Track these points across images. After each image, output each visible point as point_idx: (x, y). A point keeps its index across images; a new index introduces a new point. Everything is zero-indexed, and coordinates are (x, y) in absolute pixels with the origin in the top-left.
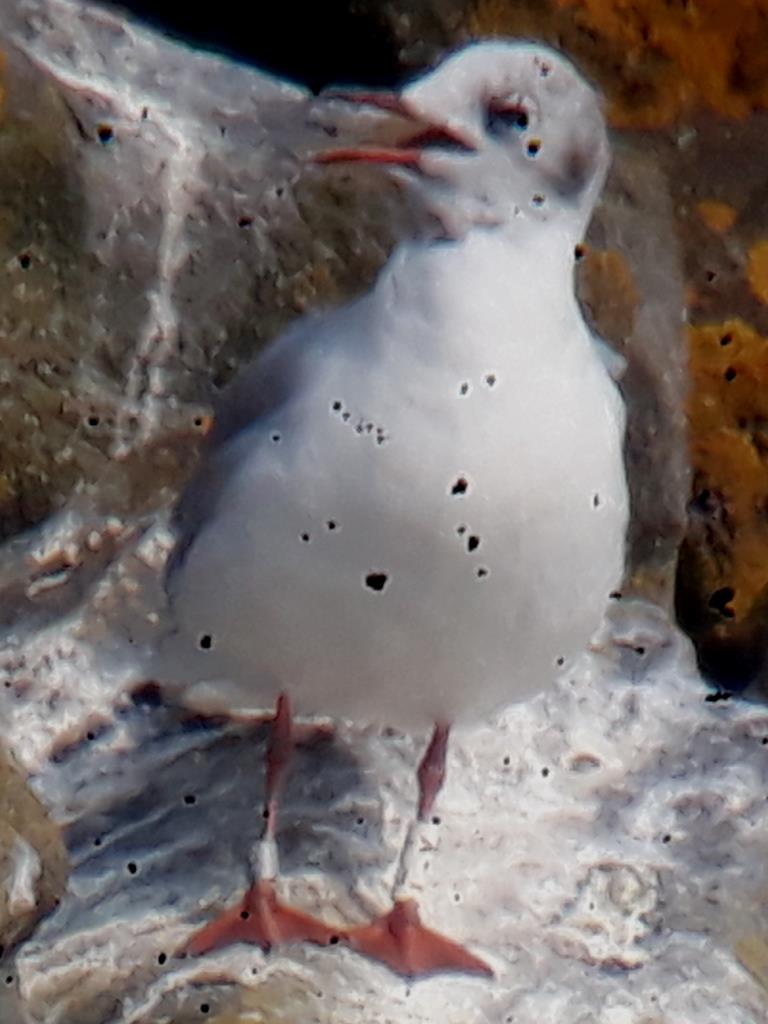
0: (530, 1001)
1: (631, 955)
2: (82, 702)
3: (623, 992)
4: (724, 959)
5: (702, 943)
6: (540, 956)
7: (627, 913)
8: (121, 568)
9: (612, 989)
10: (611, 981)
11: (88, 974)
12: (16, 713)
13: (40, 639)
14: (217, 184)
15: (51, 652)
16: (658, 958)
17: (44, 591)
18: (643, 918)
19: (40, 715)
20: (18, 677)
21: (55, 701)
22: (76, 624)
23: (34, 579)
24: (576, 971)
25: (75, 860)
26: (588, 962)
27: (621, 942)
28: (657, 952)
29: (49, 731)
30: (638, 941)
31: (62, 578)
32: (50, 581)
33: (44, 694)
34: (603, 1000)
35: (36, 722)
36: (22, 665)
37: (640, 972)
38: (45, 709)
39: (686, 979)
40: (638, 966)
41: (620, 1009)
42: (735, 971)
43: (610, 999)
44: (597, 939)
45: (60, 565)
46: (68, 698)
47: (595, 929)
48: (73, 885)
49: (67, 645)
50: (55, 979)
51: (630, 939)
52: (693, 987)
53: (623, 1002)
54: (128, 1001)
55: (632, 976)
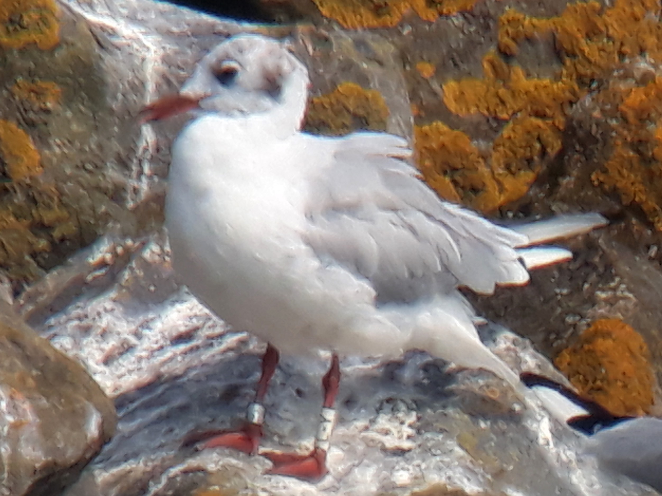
0: (356, 470)
1: (406, 444)
2: (119, 334)
3: (402, 464)
4: (452, 444)
5: (441, 437)
6: (361, 448)
7: (402, 423)
8: (134, 264)
9: (397, 463)
10: (397, 459)
11: (130, 472)
12: (85, 342)
13: (94, 303)
15: (101, 310)
16: (420, 446)
17: (95, 278)
18: (410, 426)
19: (97, 341)
20: (85, 323)
21: (104, 334)
22: (113, 294)
23: (90, 272)
24: (379, 455)
25: (121, 414)
26: (384, 450)
27: (400, 438)
28: (419, 443)
29: (102, 350)
30: (409, 437)
31: (103, 271)
32: (98, 273)
33: (99, 331)
34: (393, 468)
35: (95, 345)
36: (86, 316)
37: (411, 453)
38: (99, 338)
39: (435, 455)
40: (409, 450)
41: (401, 472)
42: (457, 450)
43: (397, 467)
44: (388, 437)
45: (103, 264)
46: (111, 332)
47: (387, 433)
48: (120, 426)
49: (109, 305)
50: (113, 475)
51: (405, 435)
52: (437, 459)
53: (403, 469)
54: (151, 483)
55: (407, 455)
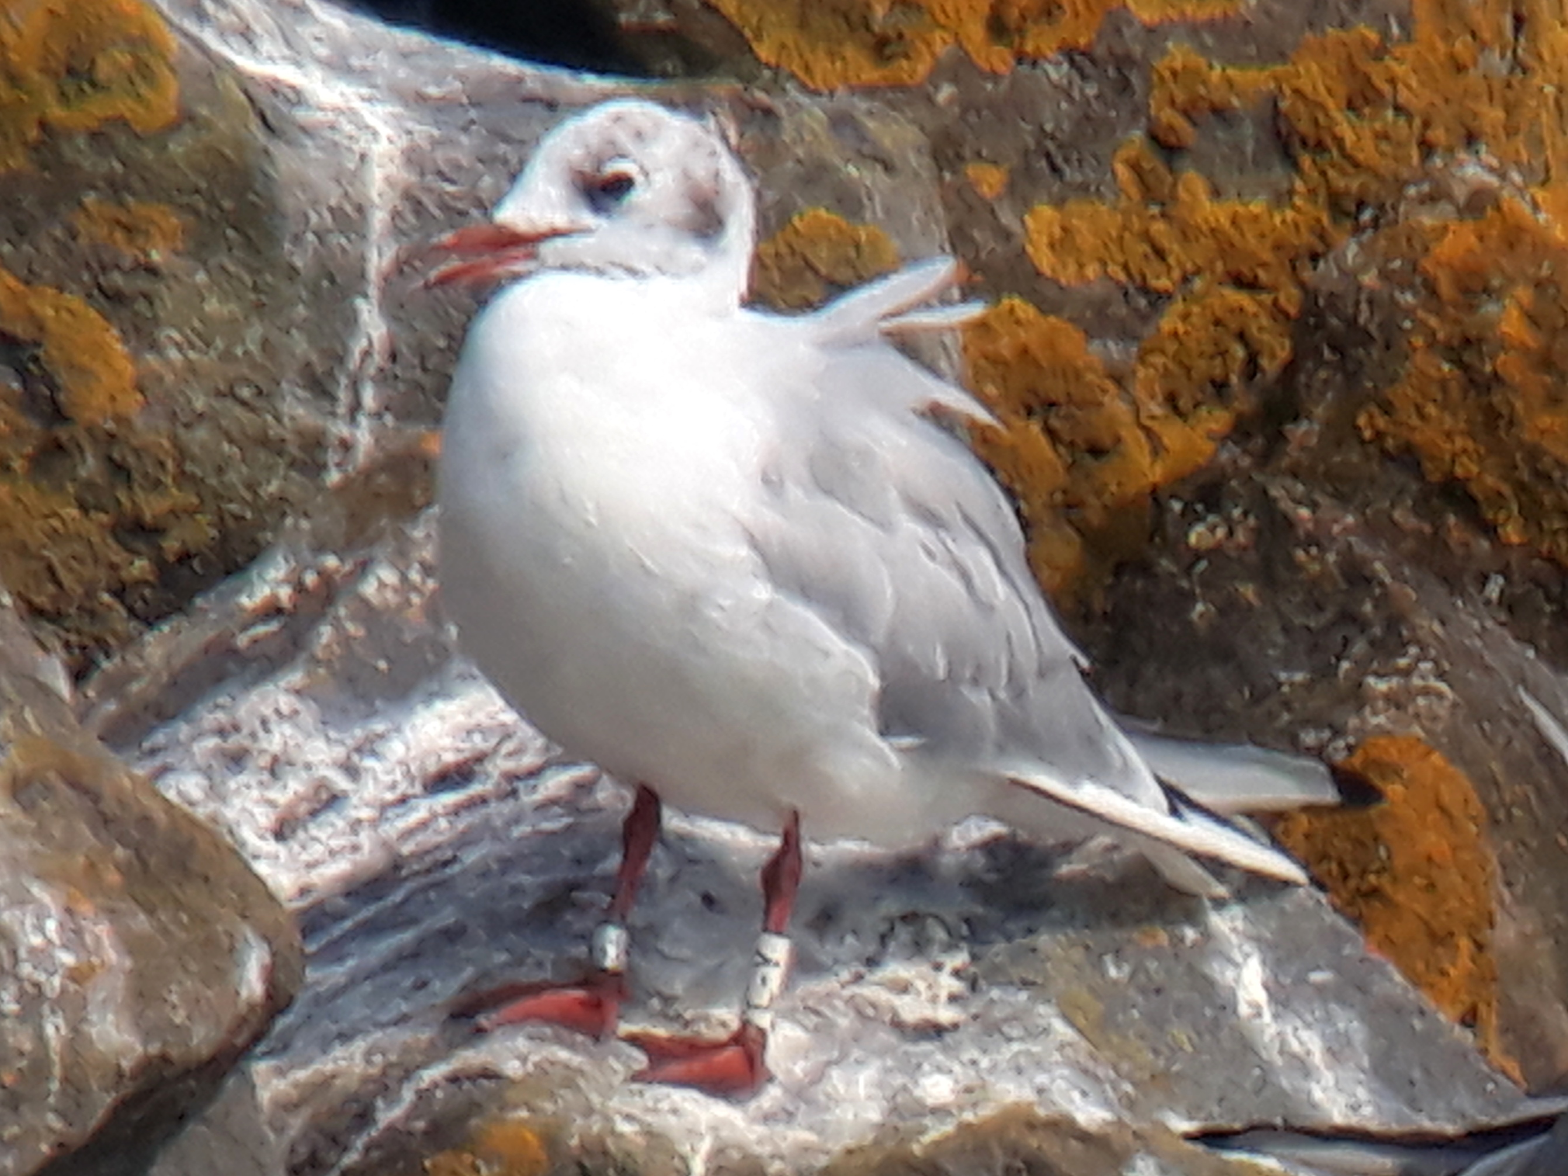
0: (835, 1073)
1: (946, 1015)
2: (308, 766)
3: (940, 1057)
4: (1048, 1015)
5: (1023, 996)
6: (844, 1022)
7: (938, 967)
8: (342, 612)
9: (927, 1055)
10: (926, 1046)
11: (334, 1076)
12: (232, 784)
13: (254, 696)
14: (422, 174)
15: (268, 711)
16: (975, 1017)
17: (255, 641)
18: (957, 973)
19: (261, 783)
20: (234, 741)
21: (276, 768)
22: (296, 677)
23: (245, 628)
24: (886, 1037)
25: (311, 948)
26: (897, 1025)
27: (934, 1000)
28: (973, 1010)
29: (272, 804)
30: (953, 999)
31: (273, 626)
32: (261, 630)
33: (264, 761)
34: (919, 1066)
35: (255, 793)
36: (236, 728)
37: (957, 1036)
38: (266, 777)
39: (1009, 1040)
40: (955, 1026)
41: (937, 1077)
42: (1061, 1029)
43: (926, 1067)
44: (907, 999)
45: (272, 610)
46: (291, 764)
47: (904, 988)
48: (311, 974)
49: (286, 702)
50: (296, 1085)
51: (943, 995)
52: (1016, 1047)
53: (939, 1069)
54: (380, 1103)
55: (948, 1038)
